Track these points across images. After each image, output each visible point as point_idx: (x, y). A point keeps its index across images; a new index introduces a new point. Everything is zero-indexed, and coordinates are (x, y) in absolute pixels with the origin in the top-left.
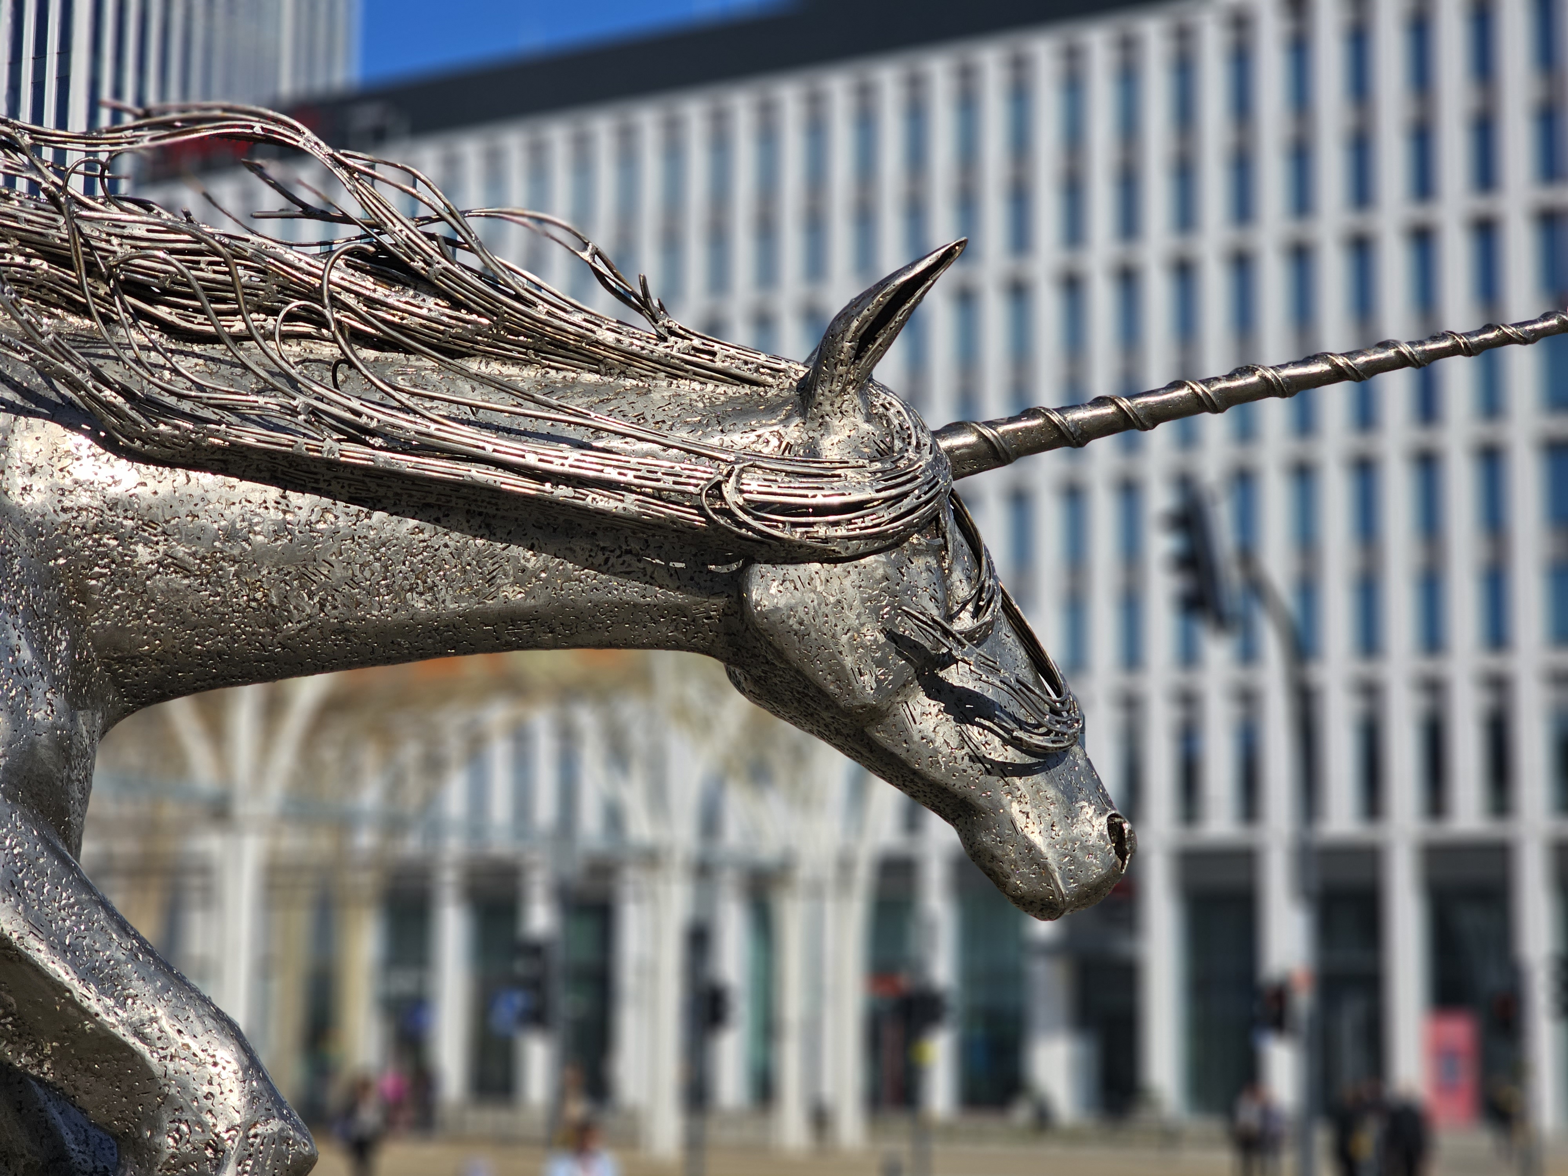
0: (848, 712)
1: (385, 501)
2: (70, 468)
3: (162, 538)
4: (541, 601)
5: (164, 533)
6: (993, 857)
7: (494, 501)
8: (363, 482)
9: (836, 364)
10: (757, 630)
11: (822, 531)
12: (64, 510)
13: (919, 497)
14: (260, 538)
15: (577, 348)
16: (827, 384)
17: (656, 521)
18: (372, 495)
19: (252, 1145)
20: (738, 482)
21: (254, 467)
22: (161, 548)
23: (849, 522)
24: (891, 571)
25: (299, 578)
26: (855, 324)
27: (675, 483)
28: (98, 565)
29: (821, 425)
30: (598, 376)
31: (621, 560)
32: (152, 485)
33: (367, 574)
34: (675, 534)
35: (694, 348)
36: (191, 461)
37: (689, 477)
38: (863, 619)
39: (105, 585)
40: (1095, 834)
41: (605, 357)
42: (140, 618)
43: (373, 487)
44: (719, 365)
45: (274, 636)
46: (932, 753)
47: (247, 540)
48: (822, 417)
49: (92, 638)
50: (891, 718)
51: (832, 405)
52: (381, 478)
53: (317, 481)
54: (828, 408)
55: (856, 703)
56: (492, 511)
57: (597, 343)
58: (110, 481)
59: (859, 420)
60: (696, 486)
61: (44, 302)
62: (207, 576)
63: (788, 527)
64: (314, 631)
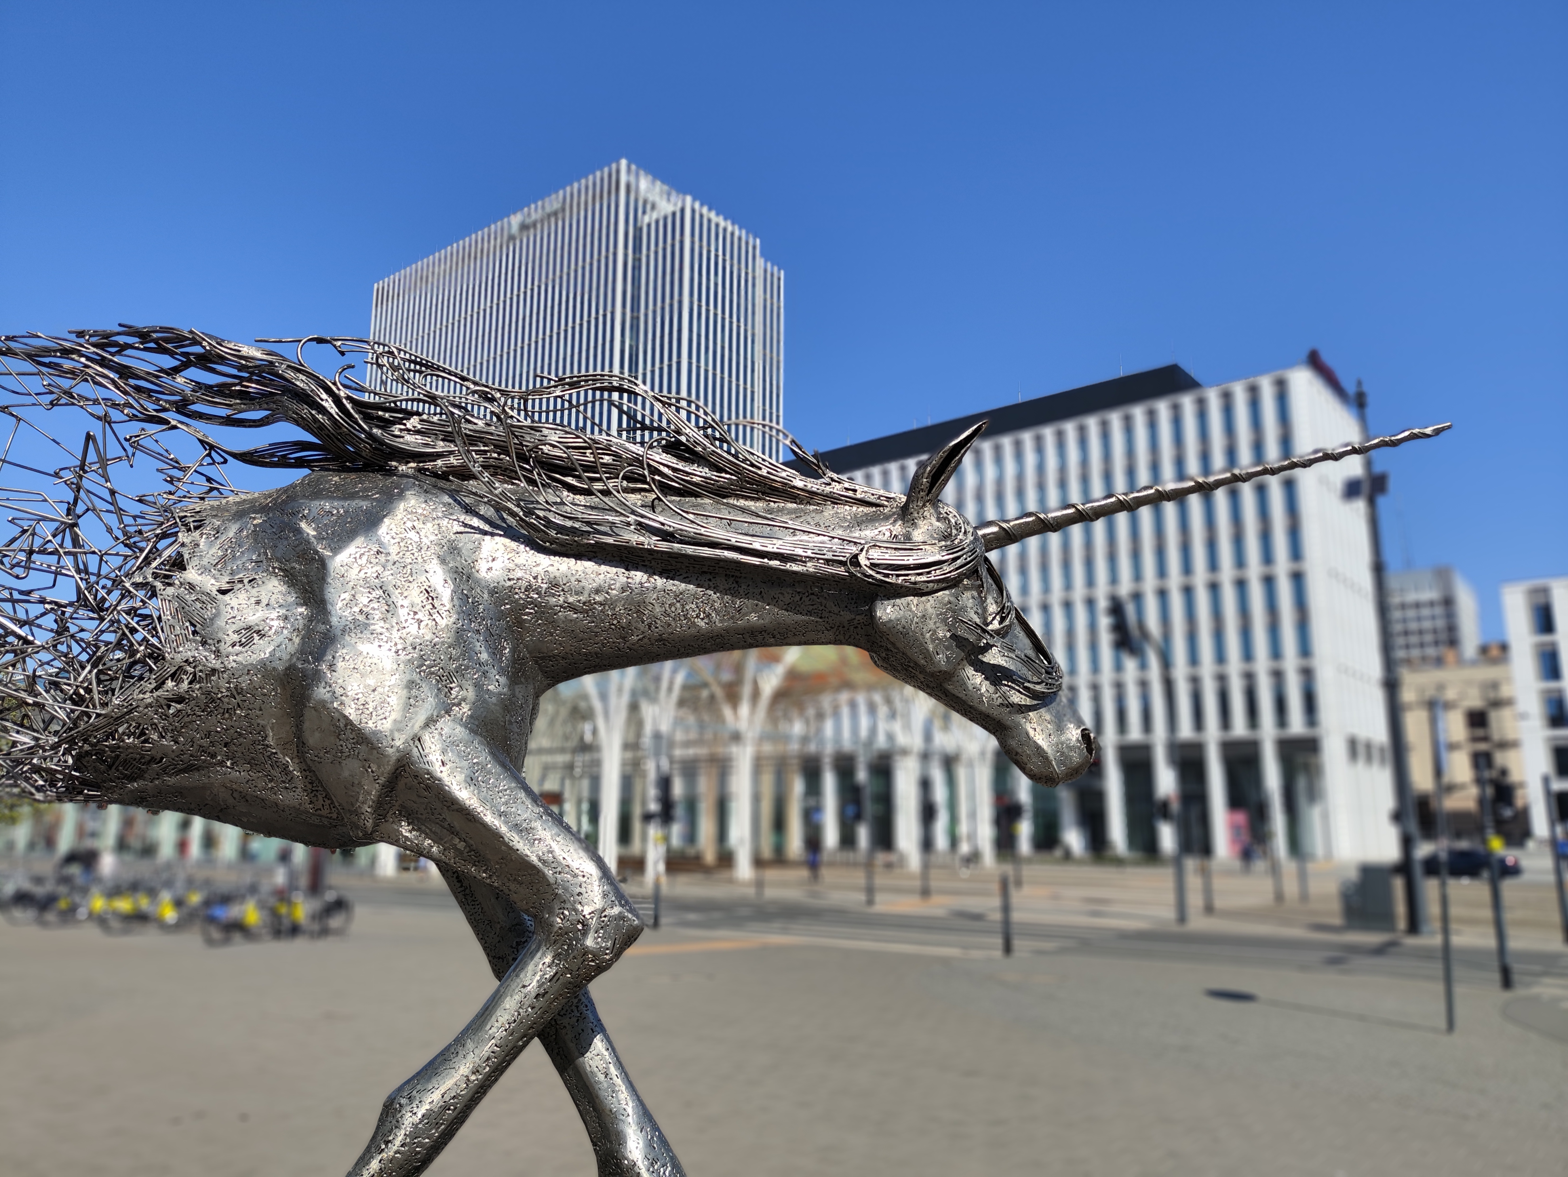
0: (932, 675)
1: (680, 570)
2: (513, 558)
3: (562, 593)
4: (767, 621)
5: (563, 590)
6: (1017, 753)
7: (738, 569)
8: (669, 561)
9: (919, 492)
10: (880, 632)
11: (913, 579)
12: (509, 580)
13: (966, 559)
14: (614, 592)
15: (784, 490)
16: (915, 503)
17: (824, 576)
18: (674, 568)
19: (603, 921)
20: (866, 554)
21: (610, 555)
22: (561, 599)
23: (929, 573)
24: (952, 599)
25: (636, 613)
26: (929, 468)
27: (833, 556)
28: (528, 608)
29: (912, 524)
30: (795, 505)
31: (808, 598)
32: (556, 565)
33: (673, 609)
34: (835, 583)
35: (845, 488)
36: (577, 553)
37: (840, 552)
38: (938, 624)
39: (532, 618)
40: (1074, 739)
41: (799, 494)
42: (552, 636)
43: (674, 563)
44: (859, 496)
45: (625, 643)
46: (980, 696)
47: (607, 593)
48: (913, 520)
49: (526, 647)
50: (956, 677)
51: (918, 513)
52: (677, 558)
53: (644, 561)
54: (916, 515)
55: (935, 669)
56: (738, 574)
57: (794, 487)
58: (534, 564)
59: (934, 520)
60: (845, 557)
61: (508, 477)
62: (587, 613)
63: (894, 577)
64: (646, 640)
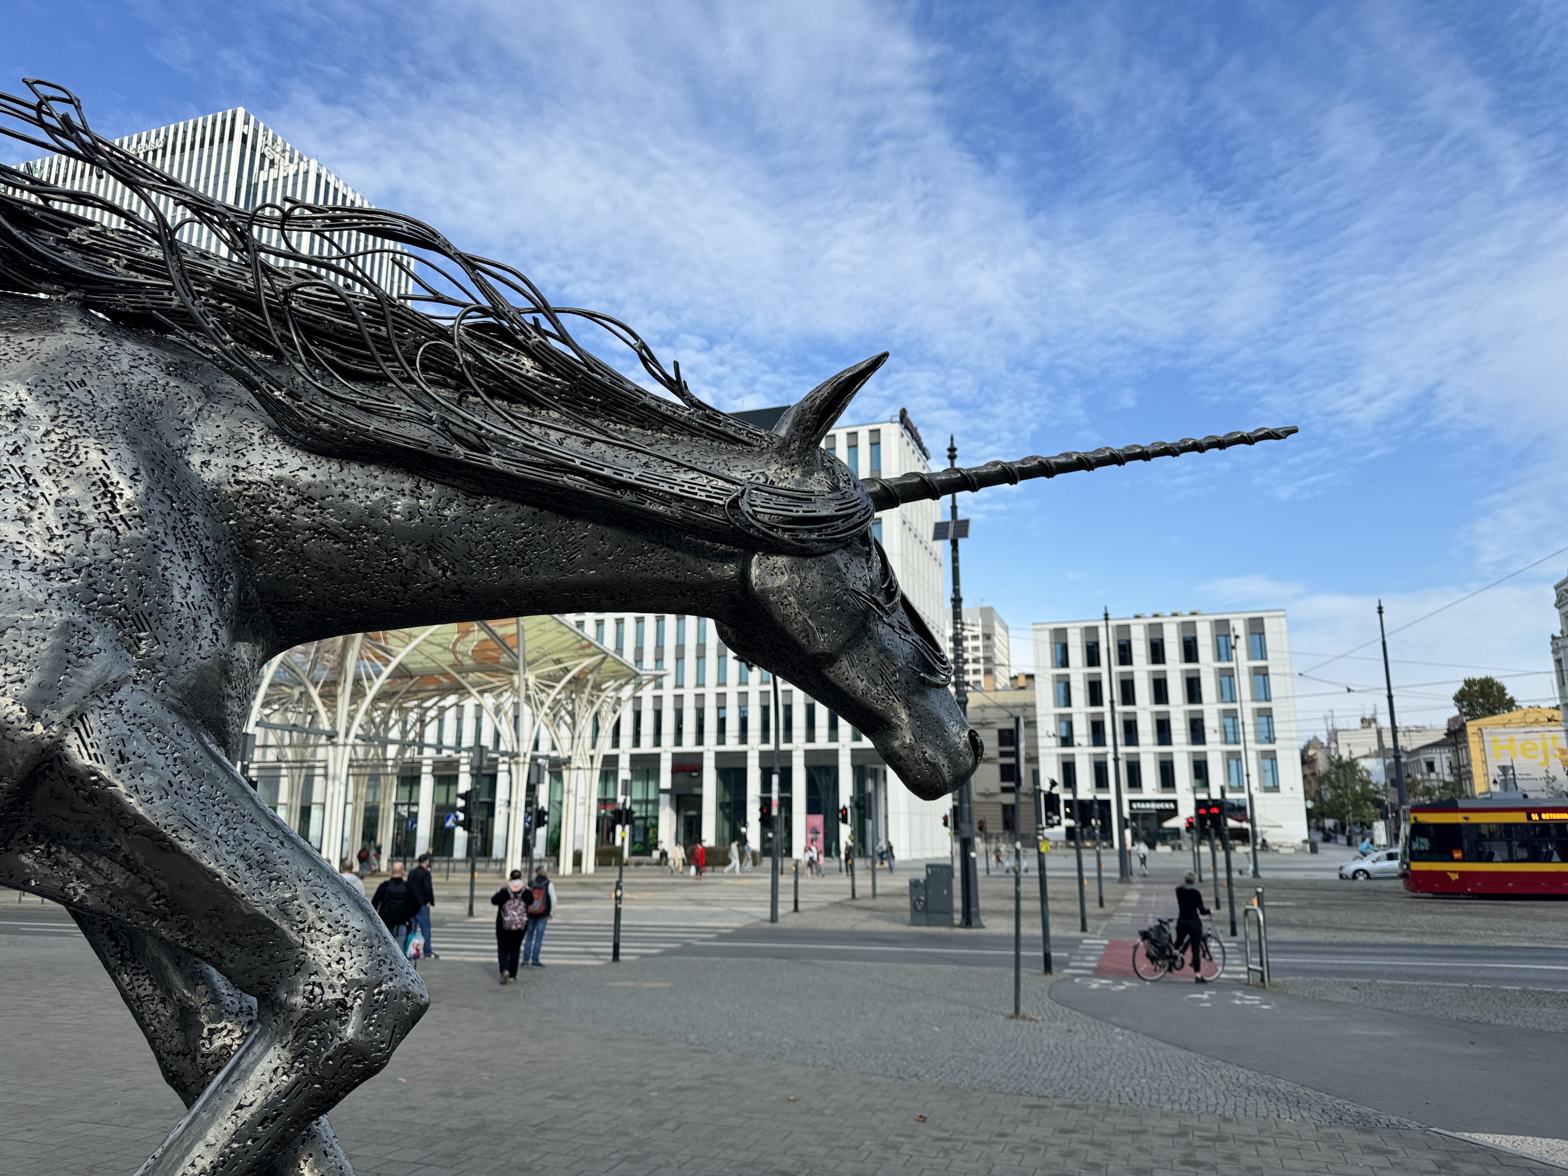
0: (811, 658)
3: (318, 511)
4: (607, 577)
9: (804, 430)
11: (801, 535)
12: (238, 482)
13: (860, 517)
15: (631, 408)
16: (798, 443)
20: (747, 498)
22: (316, 519)
24: (840, 565)
26: (817, 404)
27: (706, 496)
32: (311, 470)
33: (481, 549)
34: (705, 531)
35: (707, 416)
37: (715, 493)
38: (825, 597)
40: (962, 743)
41: (650, 417)
43: (488, 486)
44: (723, 428)
47: (388, 518)
49: (256, 586)
50: (840, 665)
51: (799, 457)
52: (494, 477)
53: (444, 478)
55: (818, 652)
57: (645, 406)
60: (721, 499)
63: (780, 531)
64: (436, 590)
